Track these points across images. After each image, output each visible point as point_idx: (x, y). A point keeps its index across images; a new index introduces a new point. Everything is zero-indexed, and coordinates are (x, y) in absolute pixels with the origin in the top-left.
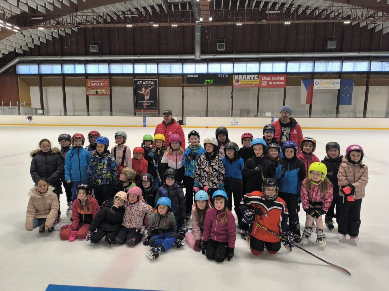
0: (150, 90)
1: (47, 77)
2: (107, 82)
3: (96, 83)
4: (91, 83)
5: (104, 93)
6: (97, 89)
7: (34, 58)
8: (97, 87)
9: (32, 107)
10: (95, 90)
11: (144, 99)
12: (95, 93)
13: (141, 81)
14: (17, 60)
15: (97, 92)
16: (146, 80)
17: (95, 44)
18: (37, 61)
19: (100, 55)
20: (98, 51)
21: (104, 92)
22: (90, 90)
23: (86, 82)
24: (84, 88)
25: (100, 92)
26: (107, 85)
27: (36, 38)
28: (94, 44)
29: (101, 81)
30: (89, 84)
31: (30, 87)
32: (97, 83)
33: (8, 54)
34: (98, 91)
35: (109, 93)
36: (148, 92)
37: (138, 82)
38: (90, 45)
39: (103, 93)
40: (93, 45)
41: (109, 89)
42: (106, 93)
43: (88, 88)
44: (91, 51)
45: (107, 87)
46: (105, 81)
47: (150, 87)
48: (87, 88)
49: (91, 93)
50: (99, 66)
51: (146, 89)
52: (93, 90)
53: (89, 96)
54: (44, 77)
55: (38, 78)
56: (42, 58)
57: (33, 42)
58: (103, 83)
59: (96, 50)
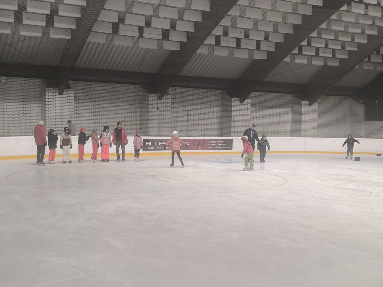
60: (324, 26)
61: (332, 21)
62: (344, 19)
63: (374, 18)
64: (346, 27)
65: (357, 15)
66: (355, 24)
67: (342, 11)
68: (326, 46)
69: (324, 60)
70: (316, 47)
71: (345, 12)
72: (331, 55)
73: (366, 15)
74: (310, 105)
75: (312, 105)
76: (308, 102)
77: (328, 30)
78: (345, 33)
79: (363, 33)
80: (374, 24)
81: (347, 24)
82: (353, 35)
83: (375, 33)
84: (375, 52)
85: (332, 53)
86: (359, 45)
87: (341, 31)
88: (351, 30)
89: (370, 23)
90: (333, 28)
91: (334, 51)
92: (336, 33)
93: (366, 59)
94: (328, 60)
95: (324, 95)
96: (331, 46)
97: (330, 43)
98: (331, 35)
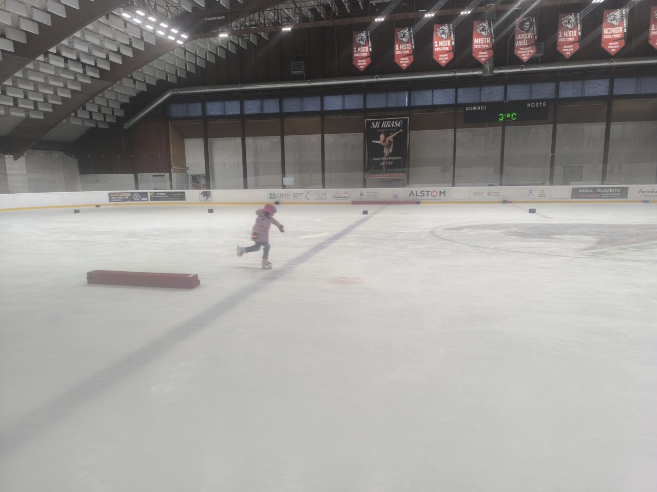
0: (394, 138)
1: (215, 121)
7: (196, 90)
9: (188, 174)
11: (382, 155)
13: (378, 121)
14: (169, 95)
16: (387, 120)
19: (308, 79)
20: (304, 72)
24: (278, 138)
28: (298, 60)
31: (185, 139)
33: (155, 84)
36: (390, 142)
37: (373, 123)
38: (292, 63)
40: (295, 61)
44: (293, 72)
47: (395, 132)
51: (387, 135)
54: (210, 122)
55: (200, 122)
56: (209, 89)
57: (196, 62)
59: (301, 70)
60: (19, 74)
61: (29, 71)
62: (42, 70)
63: (75, 74)
64: (46, 79)
65: (56, 68)
66: (56, 77)
67: (39, 61)
68: (26, 97)
69: (25, 112)
70: (13, 97)
71: (43, 63)
72: (32, 108)
73: (66, 69)
74: (15, 159)
75: (18, 160)
76: (13, 156)
77: (25, 80)
78: (46, 85)
79: (65, 87)
80: (76, 79)
81: (46, 76)
82: (55, 88)
83: (79, 89)
84: (81, 108)
85: (33, 104)
86: (63, 99)
87: (41, 83)
88: (52, 83)
89: (72, 78)
90: (31, 78)
91: (35, 103)
92: (36, 84)
93: (73, 114)
94: (30, 112)
95: (31, 149)
96: (31, 98)
97: (29, 94)
98: (29, 85)
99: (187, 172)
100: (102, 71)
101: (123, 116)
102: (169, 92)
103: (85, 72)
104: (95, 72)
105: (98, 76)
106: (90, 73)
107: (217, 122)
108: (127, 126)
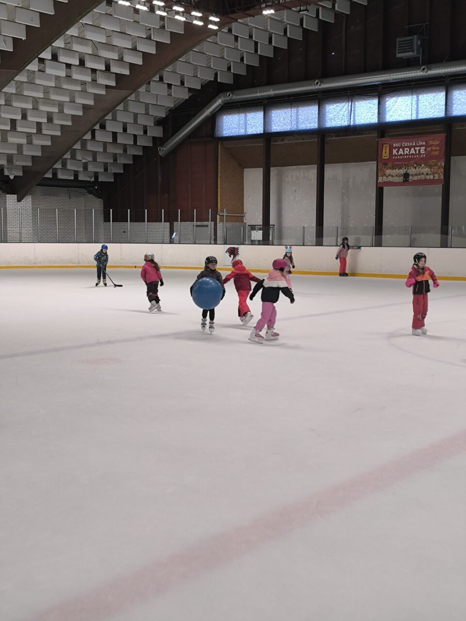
1: (282, 140)
2: (438, 142)
3: (406, 149)
4: (391, 148)
5: (428, 177)
6: (407, 166)
7: (256, 93)
8: (409, 160)
9: (246, 223)
10: (402, 171)
12: (401, 179)
14: (219, 102)
15: (406, 176)
17: (411, 33)
18: (263, 99)
19: (423, 65)
20: (418, 53)
21: (427, 174)
22: (388, 172)
23: (380, 147)
24: (373, 165)
25: (416, 175)
26: (437, 153)
27: (263, 41)
28: (410, 35)
29: (421, 143)
30: (385, 155)
31: (245, 170)
32: (410, 147)
33: (199, 88)
34: (412, 171)
35: (442, 177)
38: (398, 39)
39: (423, 177)
40: (405, 36)
41: (443, 164)
42: (432, 177)
43: (383, 164)
44: (399, 55)
45: (437, 158)
46: (431, 142)
48: (380, 164)
49: (390, 179)
50: (418, 97)
52: (397, 171)
53: (385, 188)
54: (275, 141)
55: (261, 144)
56: (274, 90)
57: (256, 51)
58: (427, 146)
59: (412, 51)
60: (10, 89)
61: (22, 83)
62: (37, 82)
63: (84, 83)
64: (45, 93)
65: (57, 78)
66: (58, 90)
68: (24, 118)
69: (27, 137)
70: (10, 119)
71: (38, 73)
72: (35, 131)
73: (69, 79)
74: (19, 200)
75: (23, 201)
76: (16, 195)
77: (20, 96)
78: (48, 101)
79: (73, 101)
80: (85, 90)
81: (46, 89)
82: (60, 105)
83: (91, 102)
85: (36, 127)
87: (40, 98)
88: (55, 97)
89: (79, 89)
90: (26, 93)
91: (38, 124)
92: (35, 101)
94: (34, 137)
95: (37, 185)
96: (32, 119)
97: (28, 113)
98: (27, 102)
99: (245, 221)
100: (119, 77)
101: (162, 136)
102: (220, 98)
103: (94, 80)
104: (109, 79)
105: (113, 84)
106: (102, 81)
107: (286, 142)
108: (163, 151)
